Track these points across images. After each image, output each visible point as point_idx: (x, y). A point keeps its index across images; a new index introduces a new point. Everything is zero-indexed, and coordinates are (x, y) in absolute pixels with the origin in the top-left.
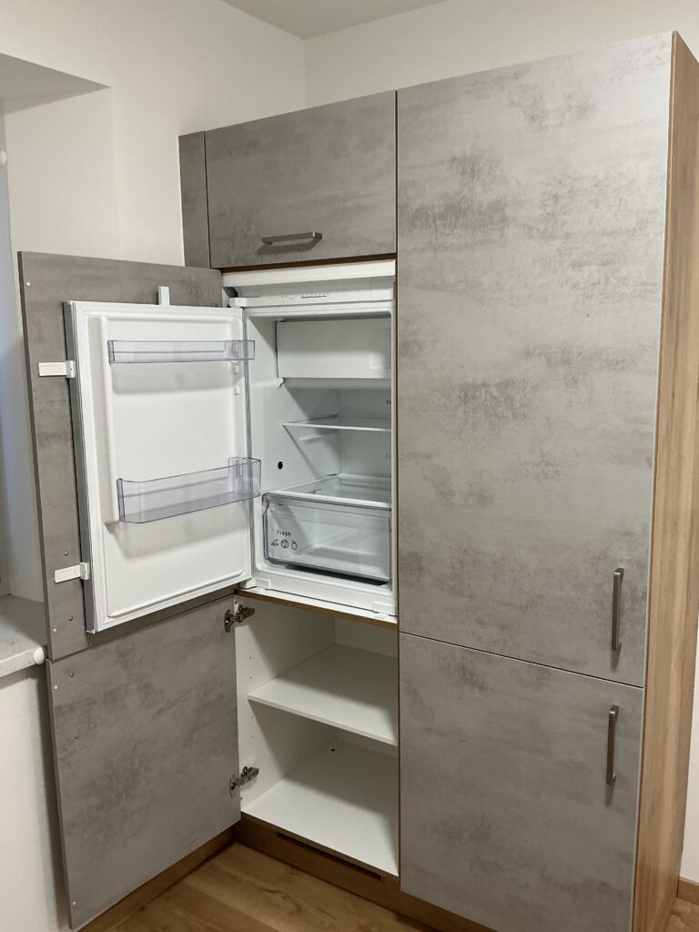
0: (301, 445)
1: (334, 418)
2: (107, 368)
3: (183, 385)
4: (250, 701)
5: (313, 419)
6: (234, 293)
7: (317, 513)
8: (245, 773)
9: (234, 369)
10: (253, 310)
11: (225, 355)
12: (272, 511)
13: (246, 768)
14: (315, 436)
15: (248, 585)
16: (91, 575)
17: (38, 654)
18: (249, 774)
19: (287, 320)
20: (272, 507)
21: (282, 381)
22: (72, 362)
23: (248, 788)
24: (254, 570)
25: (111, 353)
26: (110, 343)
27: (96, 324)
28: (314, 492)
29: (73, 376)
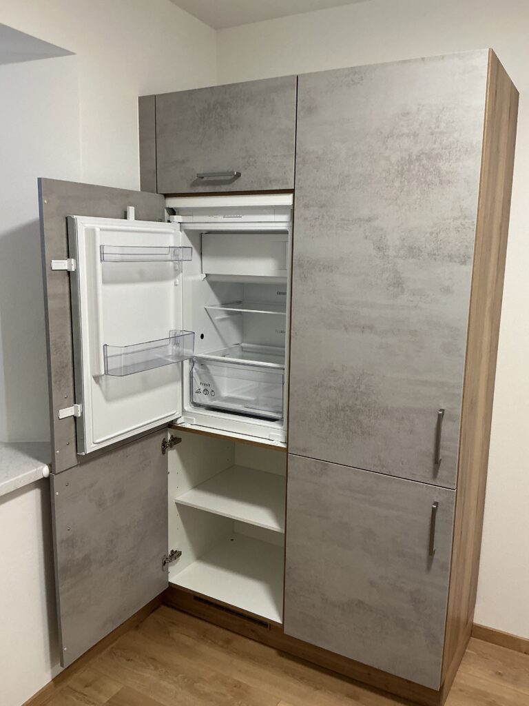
0: (215, 322)
1: (239, 303)
2: (99, 265)
3: (143, 278)
4: (176, 503)
5: (224, 304)
6: (173, 212)
7: (225, 371)
8: (172, 555)
9: (175, 267)
10: (186, 225)
11: (169, 257)
12: (195, 369)
13: (172, 551)
14: (224, 316)
15: (179, 421)
16: (82, 413)
17: (45, 471)
18: (175, 555)
19: (209, 232)
20: (196, 366)
21: (205, 276)
22: (73, 260)
23: (174, 565)
24: (183, 411)
25: (102, 254)
26: (102, 247)
27: (91, 233)
28: (224, 356)
29: (73, 270)
